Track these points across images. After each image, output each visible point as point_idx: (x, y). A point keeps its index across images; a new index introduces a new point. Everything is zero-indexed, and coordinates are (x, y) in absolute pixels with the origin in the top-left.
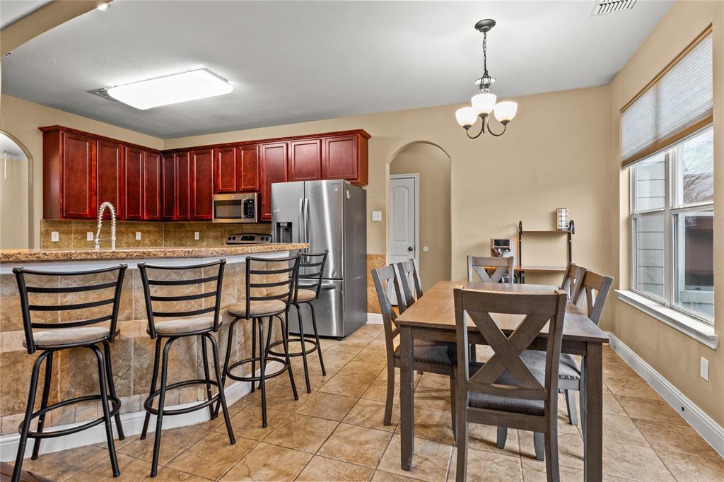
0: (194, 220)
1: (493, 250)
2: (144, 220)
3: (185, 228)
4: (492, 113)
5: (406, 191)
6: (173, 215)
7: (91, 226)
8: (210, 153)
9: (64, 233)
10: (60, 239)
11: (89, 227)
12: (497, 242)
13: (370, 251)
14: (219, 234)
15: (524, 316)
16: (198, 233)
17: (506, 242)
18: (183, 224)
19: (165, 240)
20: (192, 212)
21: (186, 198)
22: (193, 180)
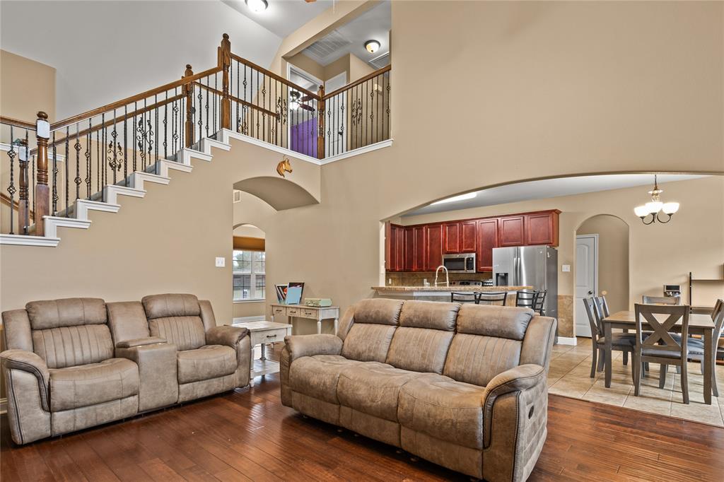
0: (428, 271)
1: (665, 293)
3: (417, 276)
4: (661, 211)
5: (587, 248)
6: (412, 267)
8: (440, 227)
12: (669, 288)
13: (560, 293)
15: (669, 315)
16: (426, 280)
17: (677, 288)
20: (426, 266)
21: (422, 257)
22: (427, 245)
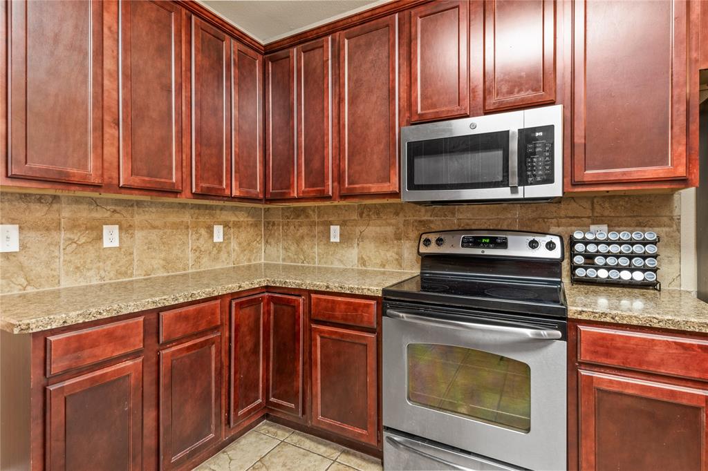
0: (344, 197)
2: (232, 198)
3: (307, 217)
6: (290, 186)
7: (115, 211)
8: (389, 26)
9: (35, 227)
10: (23, 246)
11: (108, 214)
14: (390, 230)
16: (338, 228)
18: (304, 209)
19: (267, 242)
20: (339, 178)
21: (324, 145)
22: (340, 100)
